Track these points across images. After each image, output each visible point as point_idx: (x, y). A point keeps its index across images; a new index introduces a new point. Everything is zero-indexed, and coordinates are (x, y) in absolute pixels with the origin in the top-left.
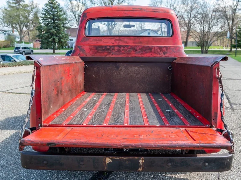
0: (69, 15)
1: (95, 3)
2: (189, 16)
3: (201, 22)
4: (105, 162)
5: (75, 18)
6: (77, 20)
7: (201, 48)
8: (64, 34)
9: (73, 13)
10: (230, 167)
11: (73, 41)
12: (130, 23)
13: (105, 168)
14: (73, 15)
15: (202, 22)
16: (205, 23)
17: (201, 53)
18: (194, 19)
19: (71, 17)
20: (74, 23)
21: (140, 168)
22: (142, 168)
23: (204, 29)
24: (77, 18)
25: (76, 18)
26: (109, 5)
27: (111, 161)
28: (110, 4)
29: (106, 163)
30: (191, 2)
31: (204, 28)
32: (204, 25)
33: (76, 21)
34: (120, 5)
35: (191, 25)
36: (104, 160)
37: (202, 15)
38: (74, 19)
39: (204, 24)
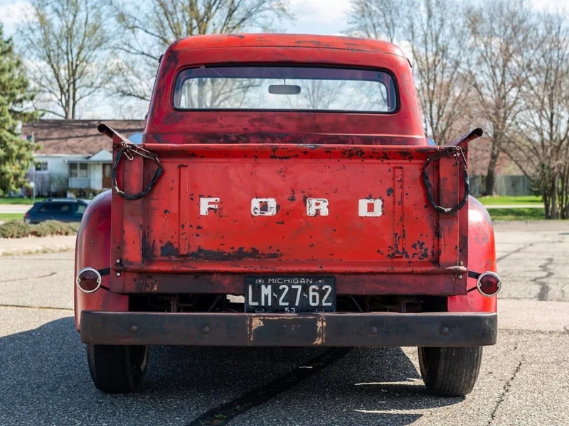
0: (32, 70)
1: (137, 23)
2: (499, 79)
3: (542, 102)
4: (251, 327)
5: (54, 80)
6: (61, 89)
7: (545, 201)
8: (16, 143)
9: (50, 62)
10: (491, 338)
11: (45, 169)
12: (286, 80)
13: (250, 338)
14: (49, 67)
15: (546, 100)
16: (556, 104)
17: (544, 217)
18: (515, 90)
19: (38, 75)
20: (49, 100)
21: (317, 339)
22: (323, 339)
23: (554, 128)
24: (65, 81)
25: (58, 81)
26: (190, 32)
27: (262, 324)
28: (196, 32)
29: (253, 329)
30: (503, 28)
31: (554, 122)
32: (552, 114)
33: (59, 93)
34: (234, 32)
35: (505, 113)
36: (248, 322)
37: (543, 75)
38: (51, 83)
39: (552, 107)
